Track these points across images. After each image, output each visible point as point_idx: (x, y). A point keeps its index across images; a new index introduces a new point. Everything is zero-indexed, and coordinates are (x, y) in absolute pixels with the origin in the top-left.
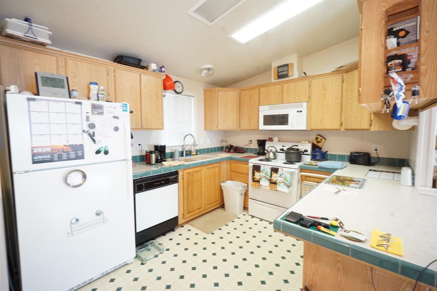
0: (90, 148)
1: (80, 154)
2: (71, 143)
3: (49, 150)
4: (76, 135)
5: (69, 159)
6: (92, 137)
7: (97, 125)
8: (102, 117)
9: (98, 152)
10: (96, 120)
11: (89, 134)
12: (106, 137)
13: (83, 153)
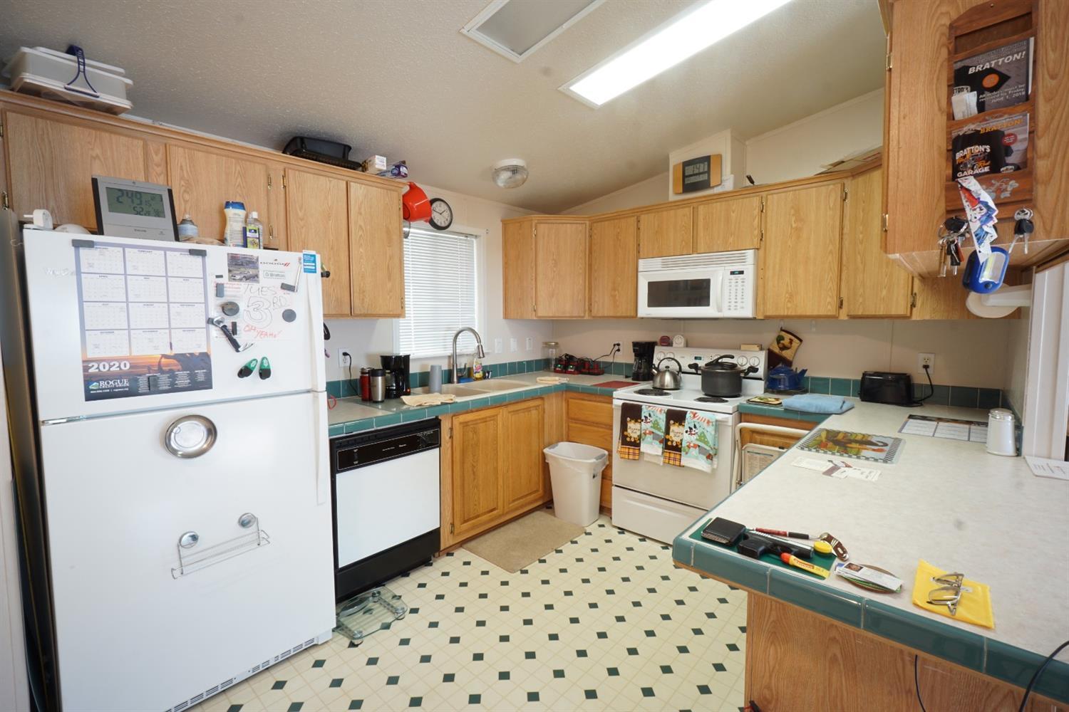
0: (224, 362)
1: (201, 378)
2: (179, 350)
3: (126, 367)
4: (191, 330)
5: (174, 389)
6: (230, 334)
7: (242, 306)
8: (255, 286)
9: (245, 372)
10: (238, 291)
11: (224, 328)
12: (262, 334)
13: (209, 375)
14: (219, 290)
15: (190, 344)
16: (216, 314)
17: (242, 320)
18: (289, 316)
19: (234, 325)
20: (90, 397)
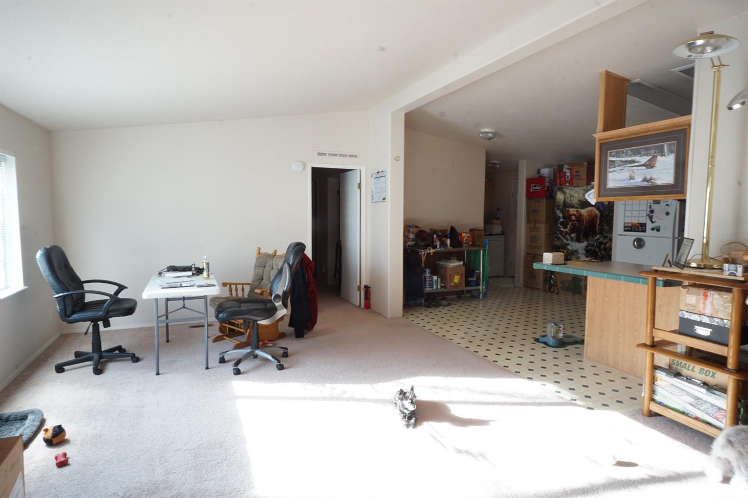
0: (649, 226)
1: (644, 229)
2: (640, 222)
3: (630, 225)
4: (643, 217)
5: (638, 231)
6: (651, 218)
7: (655, 211)
8: (659, 205)
9: (653, 229)
10: (655, 207)
11: (649, 217)
12: (660, 219)
13: (645, 229)
14: (650, 206)
15: (642, 221)
16: (648, 213)
17: (654, 215)
18: (668, 214)
19: (652, 216)
20: (625, 231)
